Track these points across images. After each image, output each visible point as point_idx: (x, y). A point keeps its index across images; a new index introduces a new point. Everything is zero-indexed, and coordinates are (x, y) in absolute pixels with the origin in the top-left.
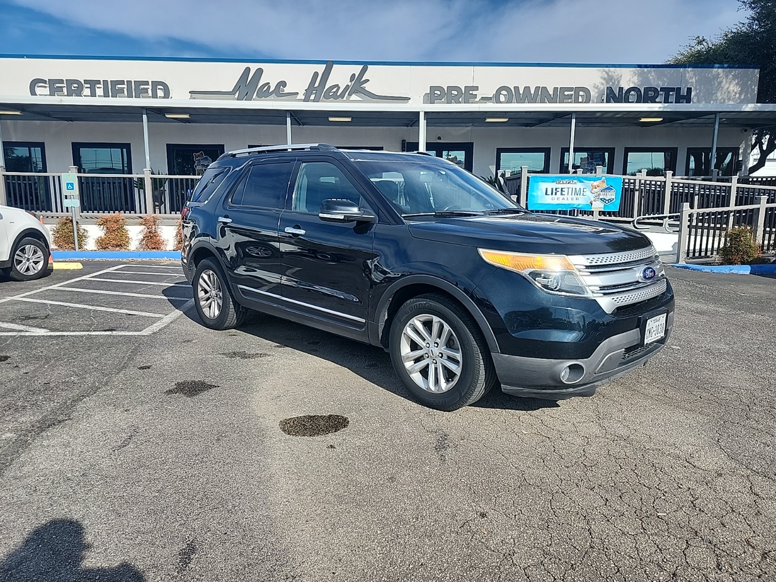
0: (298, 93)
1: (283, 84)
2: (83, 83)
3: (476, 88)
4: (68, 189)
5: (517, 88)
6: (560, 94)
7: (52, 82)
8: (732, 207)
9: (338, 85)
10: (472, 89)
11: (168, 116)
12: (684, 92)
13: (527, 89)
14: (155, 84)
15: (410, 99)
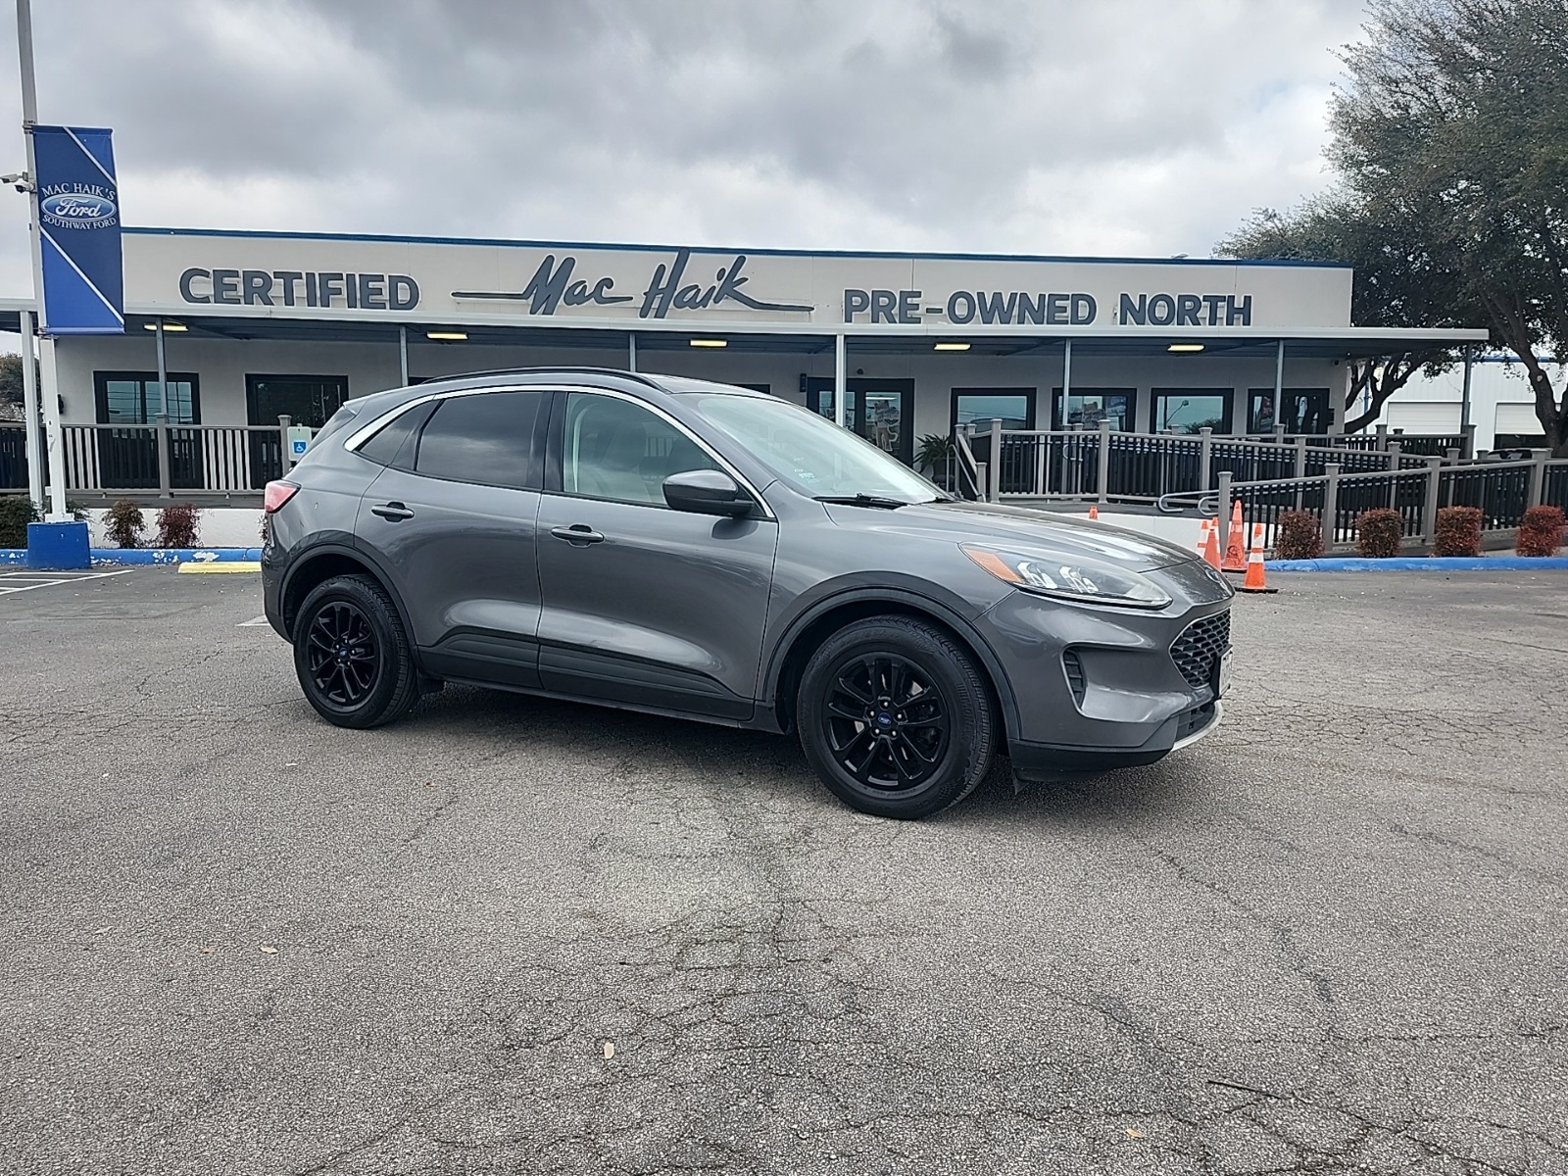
0: (632, 298)
1: (608, 283)
2: (272, 277)
3: (918, 294)
4: (296, 452)
5: (981, 295)
6: (1048, 308)
7: (219, 275)
8: (1300, 478)
9: (697, 286)
10: (911, 294)
11: (431, 336)
12: (1239, 303)
13: (997, 296)
14: (395, 281)
15: (813, 309)
